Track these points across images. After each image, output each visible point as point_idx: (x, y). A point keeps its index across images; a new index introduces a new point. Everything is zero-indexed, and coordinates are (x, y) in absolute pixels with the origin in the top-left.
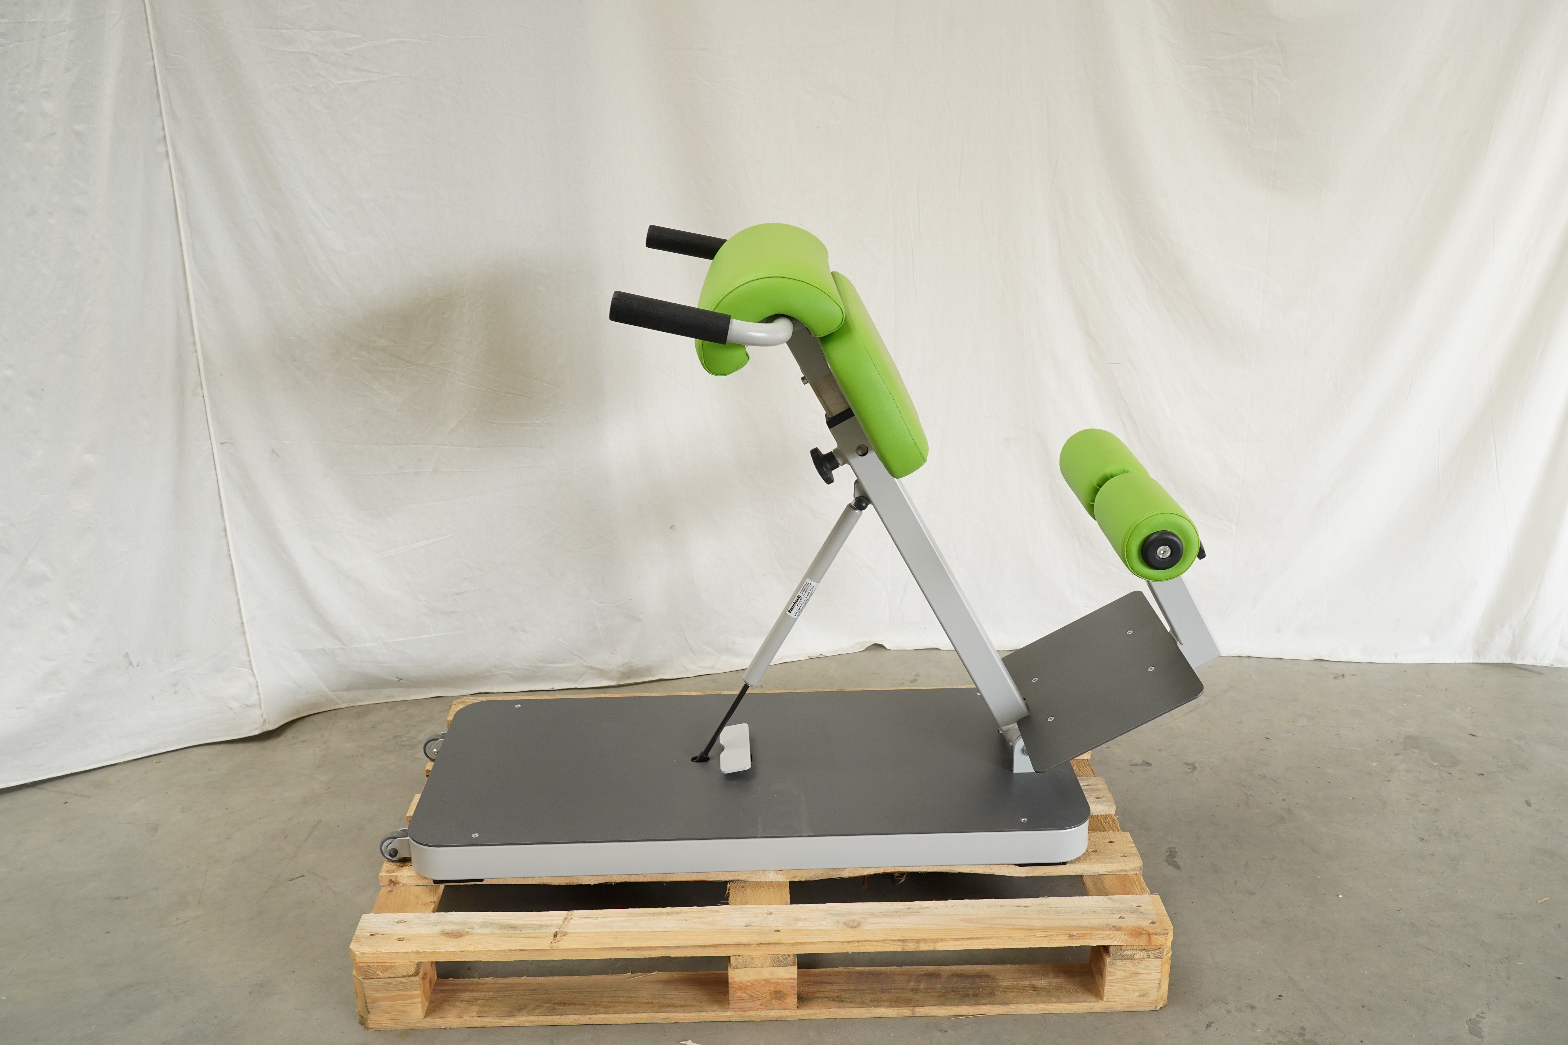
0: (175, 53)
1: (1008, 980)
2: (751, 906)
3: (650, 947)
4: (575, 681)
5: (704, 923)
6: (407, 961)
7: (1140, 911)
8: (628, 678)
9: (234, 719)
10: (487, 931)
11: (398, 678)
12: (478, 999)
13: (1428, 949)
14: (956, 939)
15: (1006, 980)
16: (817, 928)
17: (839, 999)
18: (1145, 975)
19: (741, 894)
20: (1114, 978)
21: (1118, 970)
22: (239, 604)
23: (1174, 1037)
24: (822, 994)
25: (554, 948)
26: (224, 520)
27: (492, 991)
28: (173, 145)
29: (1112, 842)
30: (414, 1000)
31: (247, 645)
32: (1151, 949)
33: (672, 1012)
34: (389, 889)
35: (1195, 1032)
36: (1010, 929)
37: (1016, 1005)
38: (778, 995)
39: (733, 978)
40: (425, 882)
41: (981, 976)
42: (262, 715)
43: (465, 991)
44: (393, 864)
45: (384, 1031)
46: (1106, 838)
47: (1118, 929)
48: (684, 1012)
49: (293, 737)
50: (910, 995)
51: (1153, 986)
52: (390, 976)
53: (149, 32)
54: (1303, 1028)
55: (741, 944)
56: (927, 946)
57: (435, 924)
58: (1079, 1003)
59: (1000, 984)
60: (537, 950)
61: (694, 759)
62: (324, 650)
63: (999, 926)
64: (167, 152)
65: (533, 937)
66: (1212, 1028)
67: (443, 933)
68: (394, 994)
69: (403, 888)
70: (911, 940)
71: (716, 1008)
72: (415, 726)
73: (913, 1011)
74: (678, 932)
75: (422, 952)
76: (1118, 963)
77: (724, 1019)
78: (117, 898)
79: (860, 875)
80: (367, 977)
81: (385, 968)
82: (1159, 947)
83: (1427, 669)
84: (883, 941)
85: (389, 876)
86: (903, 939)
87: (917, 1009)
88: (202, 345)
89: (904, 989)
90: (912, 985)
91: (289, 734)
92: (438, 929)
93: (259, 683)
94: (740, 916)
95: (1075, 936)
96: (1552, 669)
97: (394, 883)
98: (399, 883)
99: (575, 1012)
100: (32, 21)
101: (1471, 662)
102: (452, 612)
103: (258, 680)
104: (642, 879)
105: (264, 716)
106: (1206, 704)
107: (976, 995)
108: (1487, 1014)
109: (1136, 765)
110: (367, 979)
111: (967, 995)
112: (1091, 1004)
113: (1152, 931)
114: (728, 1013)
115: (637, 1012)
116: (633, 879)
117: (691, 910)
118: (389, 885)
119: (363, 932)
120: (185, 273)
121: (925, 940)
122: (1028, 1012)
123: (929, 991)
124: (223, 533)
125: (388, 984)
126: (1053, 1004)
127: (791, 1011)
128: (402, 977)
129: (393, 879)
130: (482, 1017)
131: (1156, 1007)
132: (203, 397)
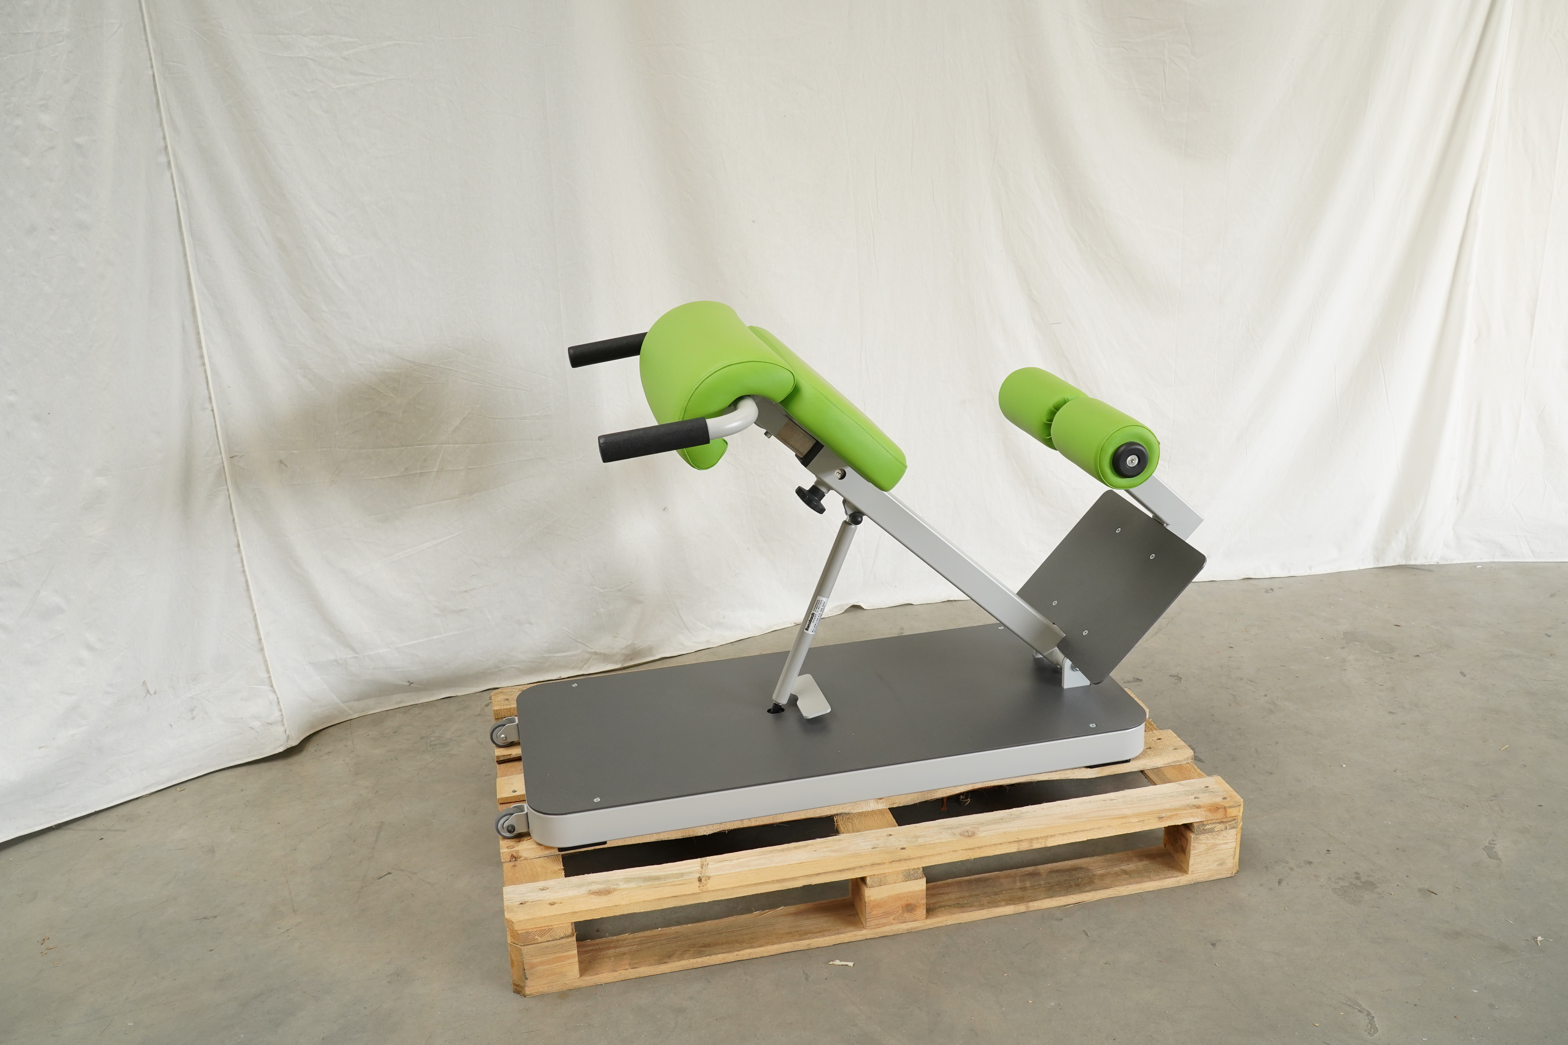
0: (174, 62)
1: (1100, 869)
2: (869, 831)
3: (793, 878)
4: (581, 669)
5: (833, 851)
6: (564, 922)
7: (1210, 790)
8: (631, 660)
9: (256, 738)
10: (632, 885)
11: (409, 682)
12: (624, 954)
13: (1430, 798)
14: (1063, 834)
15: (1099, 870)
16: (938, 841)
17: (959, 906)
18: (1223, 845)
19: (850, 824)
20: (1198, 851)
21: (1201, 844)
22: (255, 620)
23: (1256, 895)
24: (942, 904)
25: (704, 890)
26: (237, 536)
27: (635, 945)
28: (175, 156)
29: (1160, 739)
30: (571, 961)
31: (266, 661)
32: (1227, 821)
33: (813, 938)
34: (512, 864)
35: (1271, 889)
36: (1107, 819)
37: (1115, 888)
38: (910, 908)
39: (869, 897)
40: (547, 852)
41: (1076, 869)
42: (285, 731)
43: (609, 948)
44: (509, 840)
45: (542, 996)
46: (1154, 737)
47: (1198, 807)
48: (824, 936)
49: (316, 751)
50: (1020, 894)
51: (1229, 855)
52: (549, 939)
53: (147, 41)
54: (1357, 873)
55: (875, 864)
56: (1039, 844)
57: (580, 886)
58: (1168, 879)
59: (1094, 873)
60: (688, 895)
61: (769, 711)
62: (336, 661)
63: (1096, 819)
64: (169, 163)
65: (679, 885)
66: (1284, 883)
67: (591, 892)
68: (552, 956)
69: (525, 862)
70: (1025, 839)
71: (851, 928)
72: (437, 726)
73: (1027, 907)
74: (813, 861)
75: (579, 912)
76: (1201, 837)
77: (860, 938)
78: (205, 918)
79: (952, 794)
80: (525, 944)
81: (543, 932)
82: (1234, 819)
83: (1338, 576)
84: (1001, 844)
85: (510, 852)
86: (1018, 840)
87: (1031, 904)
88: (210, 357)
89: (1013, 889)
90: (1018, 884)
91: (311, 748)
92: (584, 890)
93: (280, 700)
94: (863, 841)
95: (1163, 817)
96: (1439, 566)
97: (515, 858)
98: (520, 857)
99: (723, 951)
100: (27, 31)
101: (1372, 567)
102: (462, 610)
103: (279, 696)
104: (754, 823)
105: (287, 733)
106: (1167, 625)
107: (1077, 885)
108: (1496, 841)
109: (1129, 682)
110: (527, 945)
111: (1071, 886)
112: (1178, 879)
113: (1227, 805)
114: (864, 932)
115: (781, 943)
116: (746, 824)
117: (816, 842)
118: (510, 861)
119: (512, 902)
120: (190, 285)
121: (1037, 838)
122: (1126, 893)
123: (1035, 887)
124: (236, 549)
125: (547, 947)
126: (1147, 883)
127: (920, 922)
128: (560, 939)
129: (514, 854)
130: (635, 968)
131: (1232, 873)
132: (213, 410)
